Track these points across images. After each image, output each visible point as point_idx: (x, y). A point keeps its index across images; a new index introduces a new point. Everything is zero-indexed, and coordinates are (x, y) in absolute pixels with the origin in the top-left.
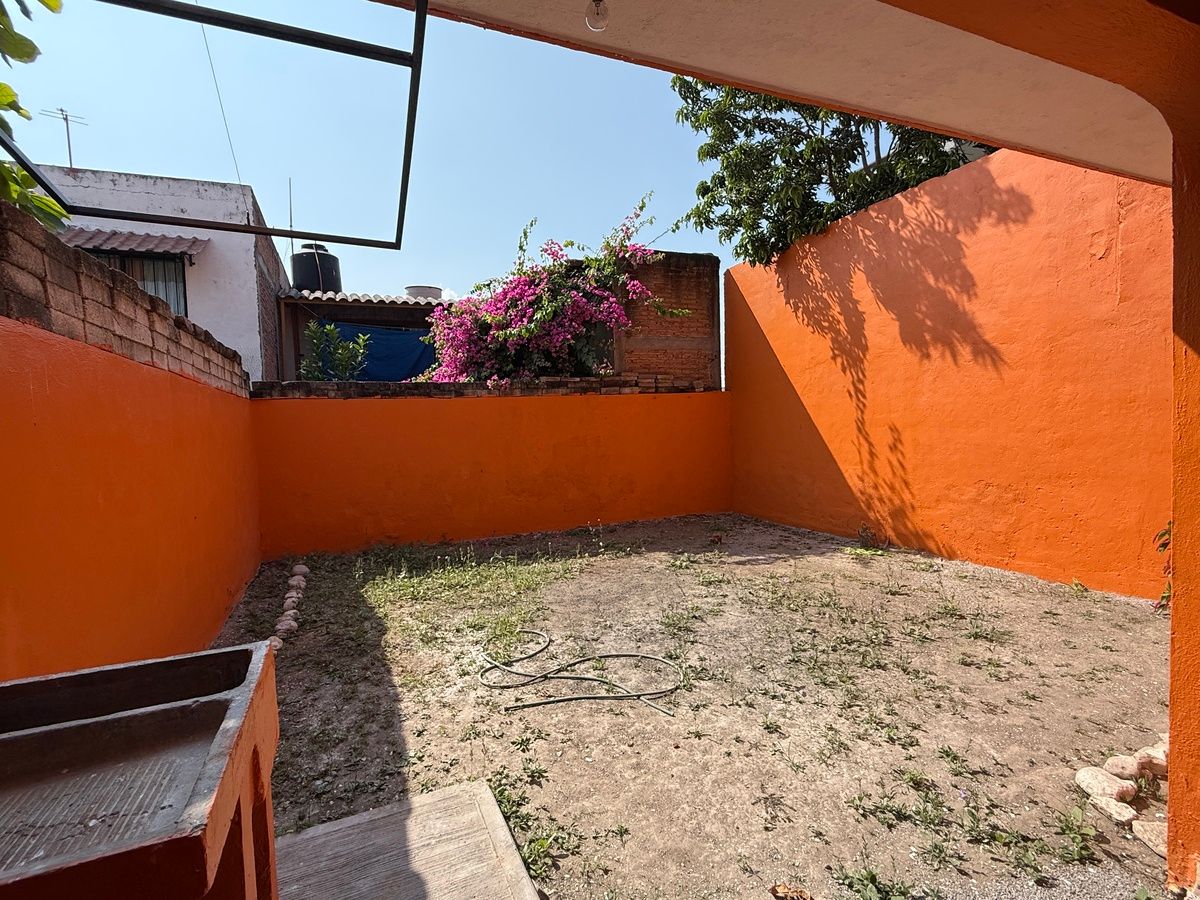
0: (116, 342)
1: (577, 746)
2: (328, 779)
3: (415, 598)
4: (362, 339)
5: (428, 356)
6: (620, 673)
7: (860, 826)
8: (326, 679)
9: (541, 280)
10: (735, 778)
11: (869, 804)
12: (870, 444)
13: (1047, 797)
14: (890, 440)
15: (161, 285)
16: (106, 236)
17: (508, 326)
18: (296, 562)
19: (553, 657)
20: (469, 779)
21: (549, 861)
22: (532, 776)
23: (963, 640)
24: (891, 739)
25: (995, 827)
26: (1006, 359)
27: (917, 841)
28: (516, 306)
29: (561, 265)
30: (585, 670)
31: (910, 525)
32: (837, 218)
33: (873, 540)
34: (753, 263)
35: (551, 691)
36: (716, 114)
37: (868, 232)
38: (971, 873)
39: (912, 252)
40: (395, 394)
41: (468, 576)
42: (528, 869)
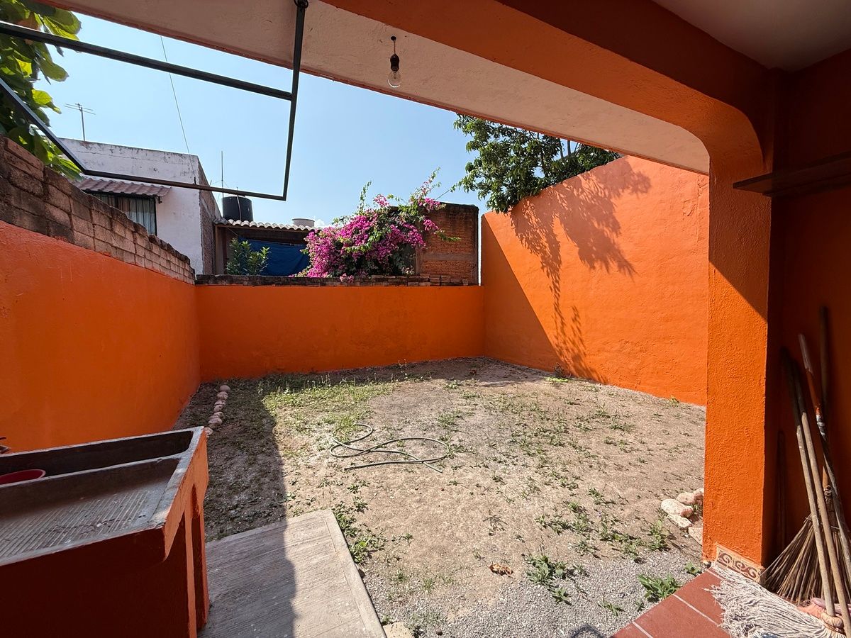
0: (113, 251)
1: (386, 490)
2: (238, 509)
3: (293, 405)
4: (265, 250)
5: (305, 262)
6: (413, 448)
7: (542, 532)
8: (238, 452)
9: (373, 218)
10: (474, 507)
11: (548, 520)
12: (562, 318)
13: (645, 515)
14: (573, 316)
15: (140, 215)
16: (107, 184)
17: (353, 244)
18: (222, 383)
19: (375, 439)
20: (321, 508)
21: (366, 554)
22: (359, 507)
23: (608, 430)
24: (563, 485)
25: (616, 532)
26: (636, 270)
27: (573, 540)
28: (358, 233)
29: (385, 209)
30: (393, 447)
31: (583, 365)
32: (545, 187)
33: (563, 373)
34: (498, 211)
35: (372, 459)
36: (477, 124)
37: (562, 196)
38: (600, 556)
39: (586, 208)
40: (284, 284)
41: (326, 392)
42: (354, 558)
